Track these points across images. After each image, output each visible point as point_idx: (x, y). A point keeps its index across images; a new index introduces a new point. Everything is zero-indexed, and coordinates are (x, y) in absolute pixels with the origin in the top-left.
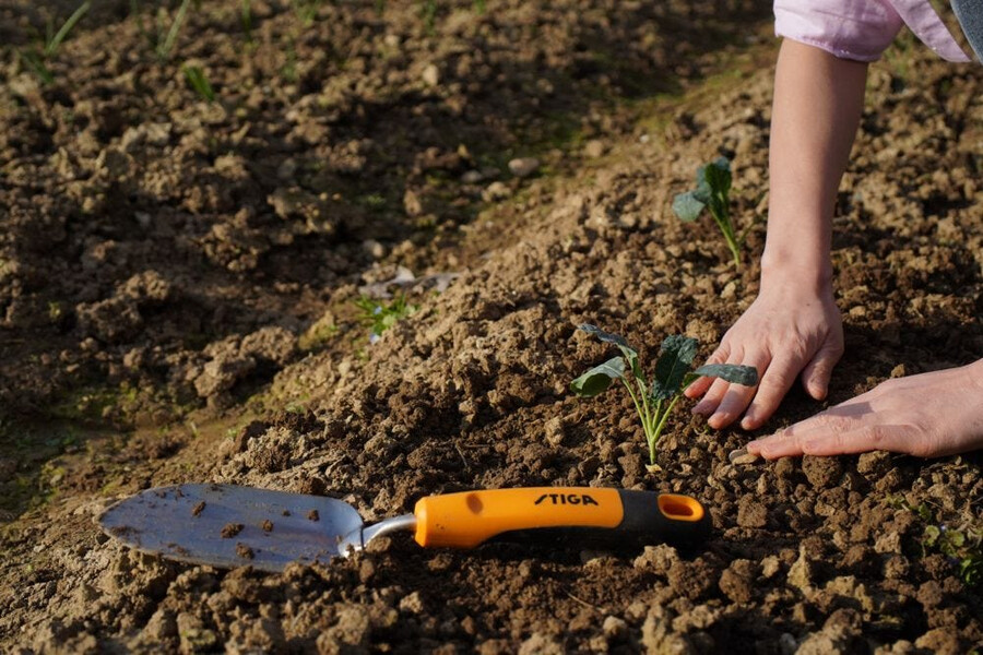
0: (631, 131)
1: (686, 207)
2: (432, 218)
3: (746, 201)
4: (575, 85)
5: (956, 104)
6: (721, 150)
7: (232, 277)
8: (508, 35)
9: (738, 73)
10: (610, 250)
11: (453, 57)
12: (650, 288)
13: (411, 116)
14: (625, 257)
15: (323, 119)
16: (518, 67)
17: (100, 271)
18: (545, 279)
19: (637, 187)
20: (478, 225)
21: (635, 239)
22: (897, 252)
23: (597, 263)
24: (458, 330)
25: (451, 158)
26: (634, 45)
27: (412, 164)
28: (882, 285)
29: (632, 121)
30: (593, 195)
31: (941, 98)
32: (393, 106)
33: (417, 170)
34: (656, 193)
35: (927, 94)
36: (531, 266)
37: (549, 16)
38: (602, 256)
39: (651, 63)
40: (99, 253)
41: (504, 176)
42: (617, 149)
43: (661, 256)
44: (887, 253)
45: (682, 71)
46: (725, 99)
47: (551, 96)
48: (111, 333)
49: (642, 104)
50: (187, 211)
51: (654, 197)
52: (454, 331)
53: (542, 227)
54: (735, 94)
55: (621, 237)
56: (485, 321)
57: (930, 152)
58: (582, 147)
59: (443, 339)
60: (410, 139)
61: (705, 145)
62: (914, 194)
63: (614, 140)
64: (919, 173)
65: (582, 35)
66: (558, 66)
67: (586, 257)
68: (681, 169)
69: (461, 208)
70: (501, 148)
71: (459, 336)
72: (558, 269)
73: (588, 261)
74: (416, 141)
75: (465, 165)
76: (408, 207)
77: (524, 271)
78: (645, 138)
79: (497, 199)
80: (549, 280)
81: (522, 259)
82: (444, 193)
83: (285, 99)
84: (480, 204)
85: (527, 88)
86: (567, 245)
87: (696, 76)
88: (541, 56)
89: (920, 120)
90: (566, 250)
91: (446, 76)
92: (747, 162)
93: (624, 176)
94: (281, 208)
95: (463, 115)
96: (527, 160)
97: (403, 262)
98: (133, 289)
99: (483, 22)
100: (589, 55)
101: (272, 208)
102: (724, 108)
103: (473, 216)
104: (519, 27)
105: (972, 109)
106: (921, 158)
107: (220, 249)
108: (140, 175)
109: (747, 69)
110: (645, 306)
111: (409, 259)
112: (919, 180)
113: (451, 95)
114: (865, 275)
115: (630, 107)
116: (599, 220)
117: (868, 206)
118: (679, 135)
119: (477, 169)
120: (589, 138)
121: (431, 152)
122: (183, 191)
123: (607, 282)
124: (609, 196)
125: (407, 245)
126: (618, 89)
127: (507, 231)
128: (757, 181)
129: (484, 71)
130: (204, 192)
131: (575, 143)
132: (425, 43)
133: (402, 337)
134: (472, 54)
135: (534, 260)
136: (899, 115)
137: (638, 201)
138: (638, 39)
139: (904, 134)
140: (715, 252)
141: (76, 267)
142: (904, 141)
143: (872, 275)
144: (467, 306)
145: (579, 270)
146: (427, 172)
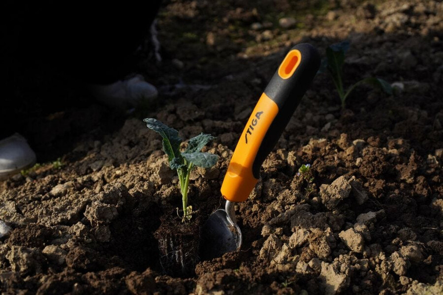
25: (247, 15)
33: (225, 20)
41: (274, 27)
42: (342, 18)
58: (326, 14)
63: (344, 12)
69: (240, 44)
70: (280, 11)
75: (254, 19)
76: (208, 41)
79: (263, 40)
82: (234, 35)
84: (252, 42)
119: (261, 22)
120: (332, 9)
121: (239, 10)
131: (323, 11)
146: (231, 22)
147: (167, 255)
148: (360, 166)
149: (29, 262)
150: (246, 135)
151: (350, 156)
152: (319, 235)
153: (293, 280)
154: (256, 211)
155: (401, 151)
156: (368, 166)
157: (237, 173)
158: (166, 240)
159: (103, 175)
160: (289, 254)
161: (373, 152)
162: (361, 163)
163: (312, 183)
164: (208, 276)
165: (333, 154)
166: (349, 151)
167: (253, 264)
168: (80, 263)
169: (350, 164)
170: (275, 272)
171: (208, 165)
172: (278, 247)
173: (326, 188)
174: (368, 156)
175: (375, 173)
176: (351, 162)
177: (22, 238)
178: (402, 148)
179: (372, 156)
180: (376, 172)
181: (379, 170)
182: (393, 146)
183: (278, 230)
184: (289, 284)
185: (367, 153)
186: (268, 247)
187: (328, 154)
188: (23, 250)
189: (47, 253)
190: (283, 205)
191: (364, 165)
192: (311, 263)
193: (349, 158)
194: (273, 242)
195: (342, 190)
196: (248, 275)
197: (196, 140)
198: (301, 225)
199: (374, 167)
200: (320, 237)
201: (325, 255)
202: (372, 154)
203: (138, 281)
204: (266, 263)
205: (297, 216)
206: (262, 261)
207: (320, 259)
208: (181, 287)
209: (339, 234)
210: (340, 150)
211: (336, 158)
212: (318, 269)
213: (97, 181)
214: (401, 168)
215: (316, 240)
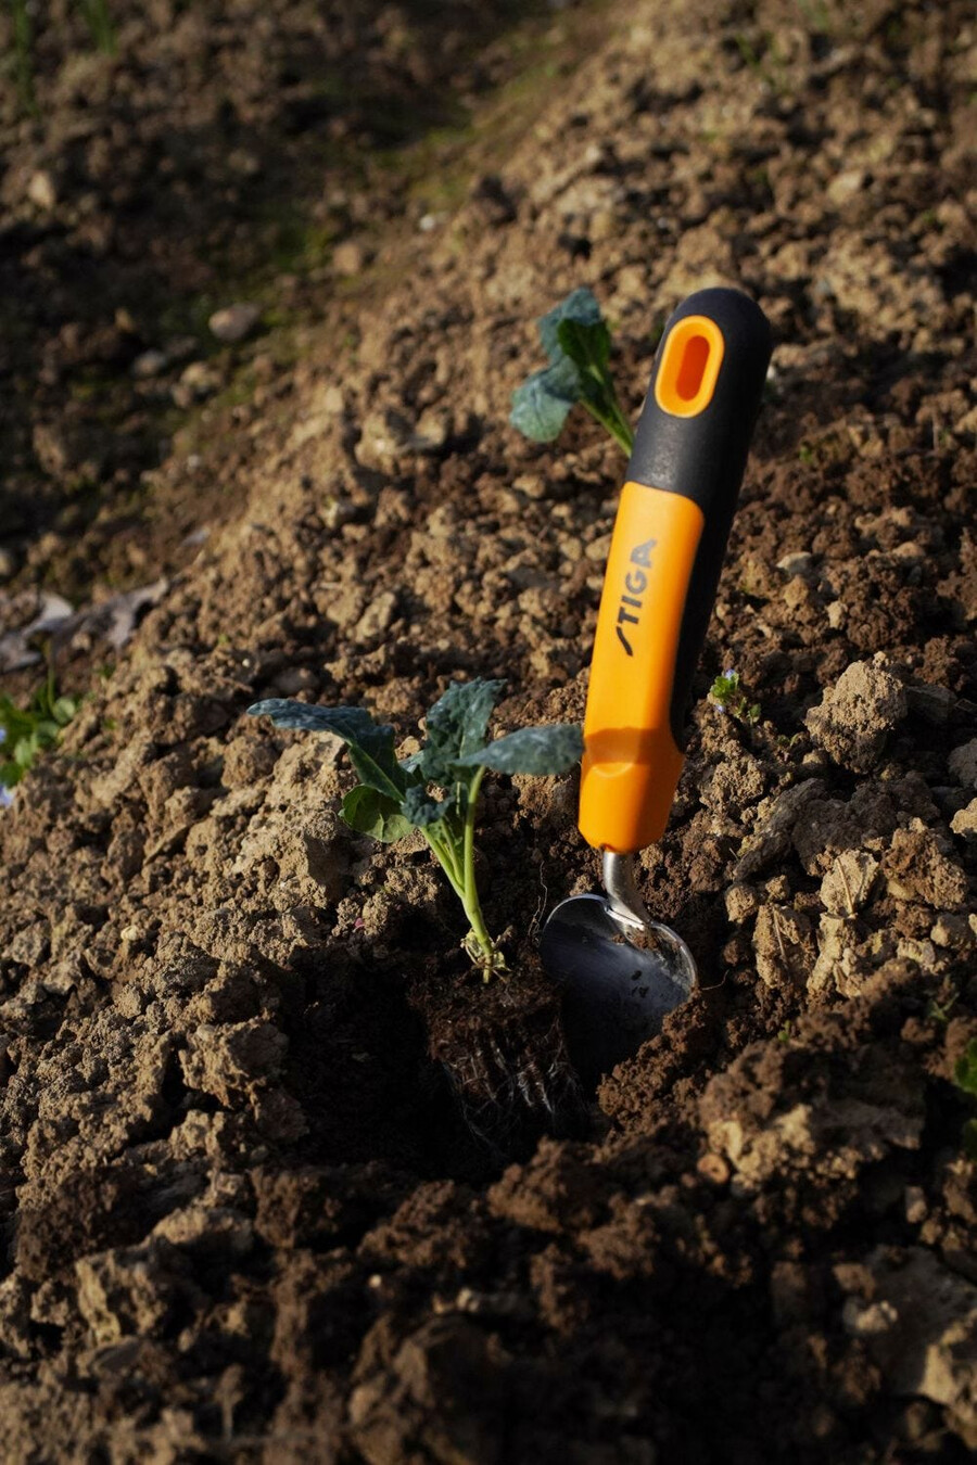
0: (402, 211)
1: (538, 415)
2: (90, 469)
3: (634, 342)
4: (292, 149)
5: (923, 61)
6: (563, 241)
8: (164, 84)
9: (550, 70)
10: (413, 504)
11: (78, 145)
12: (503, 583)
13: (23, 272)
14: (443, 522)
16: (192, 138)
18: (304, 596)
19: (433, 349)
20: (172, 467)
21: (454, 471)
22: (933, 399)
23: (394, 539)
24: (151, 780)
25: (105, 337)
26: (375, 56)
27: (40, 364)
28: (929, 485)
29: (401, 191)
30: (357, 382)
31: (897, 53)
33: (48, 375)
34: (470, 354)
35: (873, 52)
36: (272, 573)
37: (225, 34)
38: (399, 520)
39: (408, 79)
41: (206, 347)
42: (386, 253)
43: (509, 503)
44: (915, 405)
45: (461, 82)
46: (544, 132)
47: (257, 178)
49: (408, 156)
51: (468, 363)
52: (142, 780)
53: (281, 464)
54: (558, 119)
55: (426, 472)
56: (202, 740)
57: (917, 167)
58: (327, 260)
59: (126, 800)
60: (27, 318)
61: (534, 241)
62: (919, 261)
63: (378, 234)
64: (912, 213)
65: (287, 57)
66: (257, 120)
67: (372, 531)
68: (502, 291)
69: (139, 433)
70: (191, 294)
71: (155, 794)
72: (324, 568)
73: (376, 538)
74: (39, 319)
75: (134, 345)
76: (44, 456)
77: (260, 587)
78: (427, 222)
79: (200, 398)
80: (311, 595)
81: (251, 562)
82: (105, 411)
84: (172, 416)
85: (213, 174)
86: (330, 514)
87: (484, 86)
88: (227, 110)
89: (873, 103)
90: (330, 523)
91: (70, 184)
92: (615, 258)
93: (406, 333)
95: (113, 250)
96: (239, 307)
97: (48, 579)
99: (117, 70)
100: (304, 91)
102: (546, 146)
103: (163, 444)
104: (180, 63)
105: (950, 64)
106: (906, 182)
109: (565, 57)
110: (501, 623)
111: (60, 569)
112: (915, 227)
113: (83, 218)
114: (895, 475)
115: (389, 166)
116: (379, 445)
117: (846, 302)
118: (483, 219)
119: (156, 345)
120: (336, 240)
121: (69, 333)
123: (421, 583)
124: (387, 379)
125: (49, 542)
126: (365, 139)
127: (223, 476)
128: (642, 295)
129: (133, 162)
131: (313, 254)
132: (25, 130)
133: (47, 804)
134: (107, 133)
135: (276, 558)
136: (839, 103)
137: (441, 375)
138: (378, 42)
139: (860, 139)
140: (605, 470)
142: (864, 149)
143: (906, 471)
144: (157, 720)
145: (363, 563)
146: (68, 374)
147: (493, 1097)
148: (846, 626)
149: (163, 1287)
150: (619, 631)
151: (802, 609)
152: (916, 848)
153: (950, 996)
154: (658, 865)
155: (923, 542)
156: (871, 617)
157: (626, 760)
158: (479, 1054)
159: (83, 962)
160: (851, 938)
161: (860, 573)
162: (845, 615)
163: (760, 722)
164: (726, 1086)
165: (749, 622)
166: (793, 593)
167: (754, 1014)
168: (313, 1222)
169: (816, 631)
170: (889, 994)
171: (567, 760)
172: (805, 935)
173: (827, 715)
174: (851, 588)
175: (899, 628)
176: (814, 626)
177: (66, 1235)
178: (922, 534)
179: (861, 584)
180: (901, 625)
181: (903, 616)
182: (896, 538)
183: (774, 886)
184: (946, 1008)
185: (846, 581)
186: (777, 945)
187: (734, 628)
188: (122, 1260)
189: (183, 1239)
190: (733, 814)
191: (856, 620)
192: (939, 934)
193: (805, 614)
194: (786, 923)
195: (885, 702)
196: (828, 1033)
197: (448, 712)
198: (834, 845)
199: (887, 613)
200: (922, 850)
201: (958, 898)
202: (860, 580)
203: (550, 1187)
204: (791, 997)
205: (807, 826)
206: (776, 993)
207: (957, 913)
208: (661, 1154)
209: (952, 825)
210: (759, 603)
211: (767, 631)
212: (965, 943)
213: (73, 989)
214: (953, 588)
215: (912, 865)
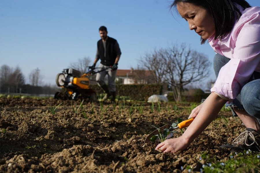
7: (91, 141)
8: (146, 118)
11: (135, 119)
13: (125, 126)
15: (108, 124)
16: (148, 123)
17: (67, 136)
27: (125, 133)
32: (122, 124)
40: (67, 133)
48: (69, 144)
50: (83, 131)
60: (125, 130)
65: (162, 120)
66: (156, 124)
74: (126, 130)
83: (100, 121)
85: (149, 126)
88: (153, 122)
91: (133, 121)
94: (100, 132)
95: (136, 128)
98: (73, 138)
99: (141, 116)
101: (98, 132)
104: (149, 117)
107: (89, 136)
108: (74, 124)
113: (134, 124)
122: (82, 127)
129: (141, 122)
130: (86, 128)
132: (129, 116)
134: (138, 119)
141: (63, 135)
